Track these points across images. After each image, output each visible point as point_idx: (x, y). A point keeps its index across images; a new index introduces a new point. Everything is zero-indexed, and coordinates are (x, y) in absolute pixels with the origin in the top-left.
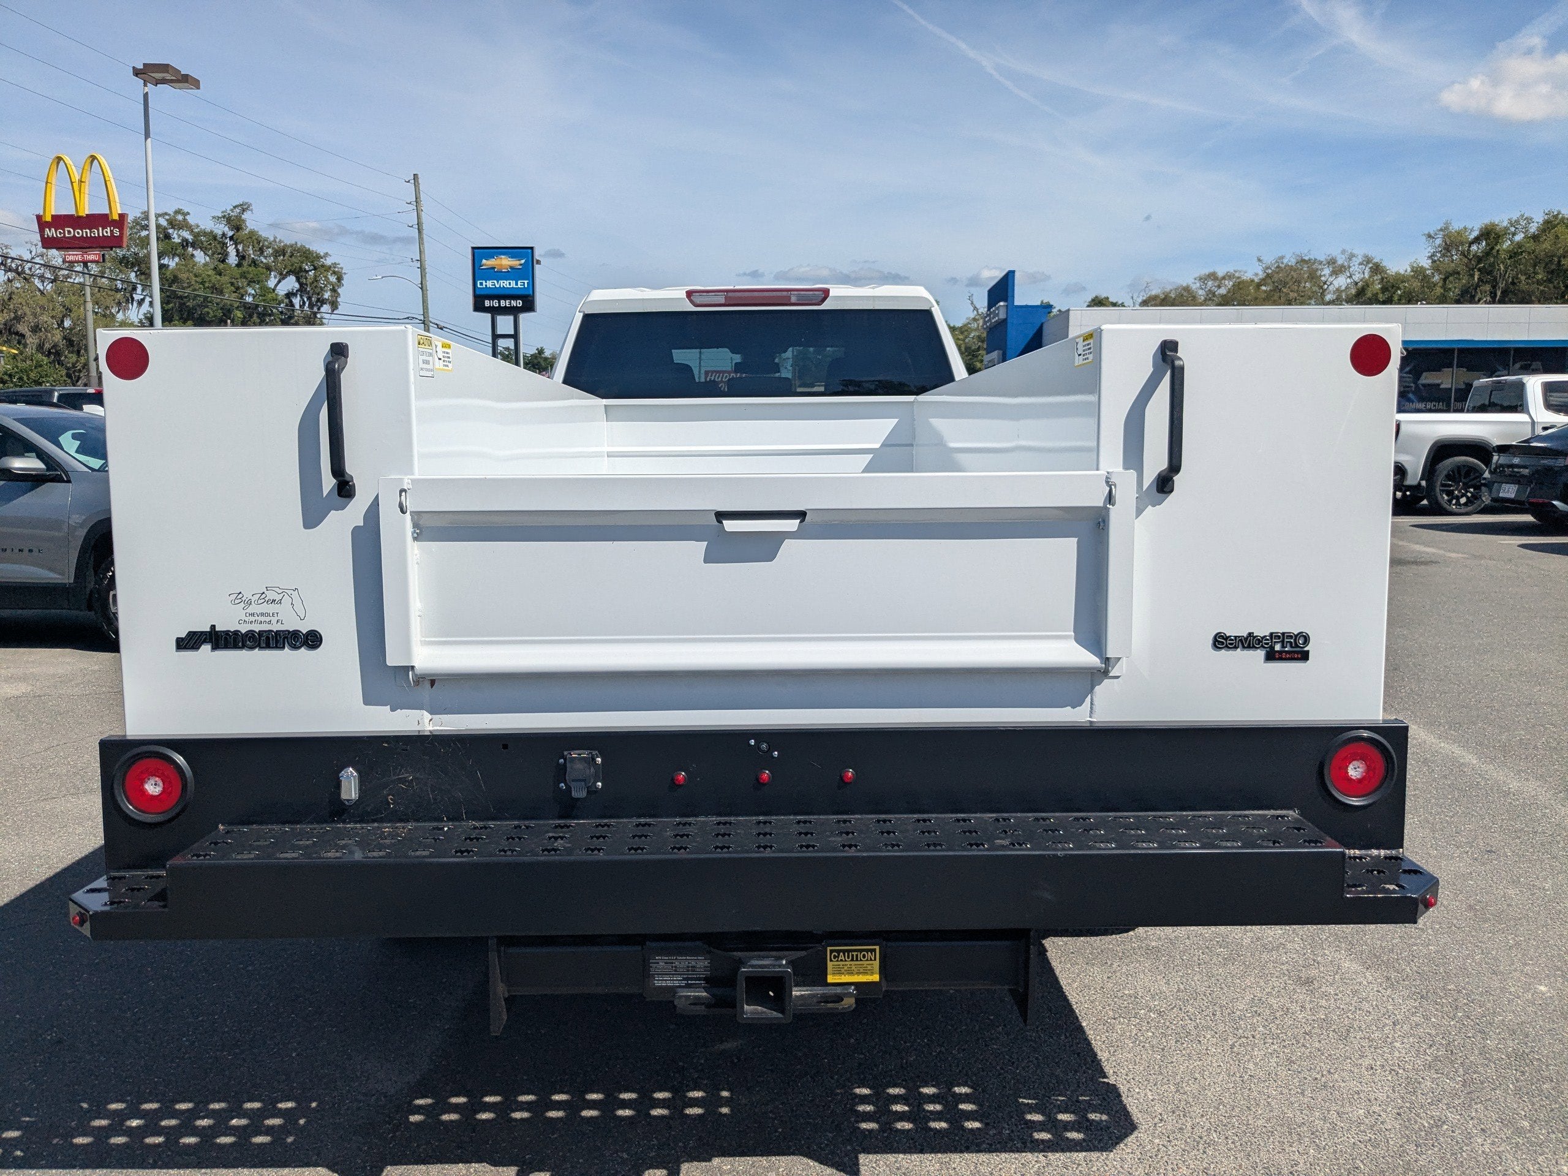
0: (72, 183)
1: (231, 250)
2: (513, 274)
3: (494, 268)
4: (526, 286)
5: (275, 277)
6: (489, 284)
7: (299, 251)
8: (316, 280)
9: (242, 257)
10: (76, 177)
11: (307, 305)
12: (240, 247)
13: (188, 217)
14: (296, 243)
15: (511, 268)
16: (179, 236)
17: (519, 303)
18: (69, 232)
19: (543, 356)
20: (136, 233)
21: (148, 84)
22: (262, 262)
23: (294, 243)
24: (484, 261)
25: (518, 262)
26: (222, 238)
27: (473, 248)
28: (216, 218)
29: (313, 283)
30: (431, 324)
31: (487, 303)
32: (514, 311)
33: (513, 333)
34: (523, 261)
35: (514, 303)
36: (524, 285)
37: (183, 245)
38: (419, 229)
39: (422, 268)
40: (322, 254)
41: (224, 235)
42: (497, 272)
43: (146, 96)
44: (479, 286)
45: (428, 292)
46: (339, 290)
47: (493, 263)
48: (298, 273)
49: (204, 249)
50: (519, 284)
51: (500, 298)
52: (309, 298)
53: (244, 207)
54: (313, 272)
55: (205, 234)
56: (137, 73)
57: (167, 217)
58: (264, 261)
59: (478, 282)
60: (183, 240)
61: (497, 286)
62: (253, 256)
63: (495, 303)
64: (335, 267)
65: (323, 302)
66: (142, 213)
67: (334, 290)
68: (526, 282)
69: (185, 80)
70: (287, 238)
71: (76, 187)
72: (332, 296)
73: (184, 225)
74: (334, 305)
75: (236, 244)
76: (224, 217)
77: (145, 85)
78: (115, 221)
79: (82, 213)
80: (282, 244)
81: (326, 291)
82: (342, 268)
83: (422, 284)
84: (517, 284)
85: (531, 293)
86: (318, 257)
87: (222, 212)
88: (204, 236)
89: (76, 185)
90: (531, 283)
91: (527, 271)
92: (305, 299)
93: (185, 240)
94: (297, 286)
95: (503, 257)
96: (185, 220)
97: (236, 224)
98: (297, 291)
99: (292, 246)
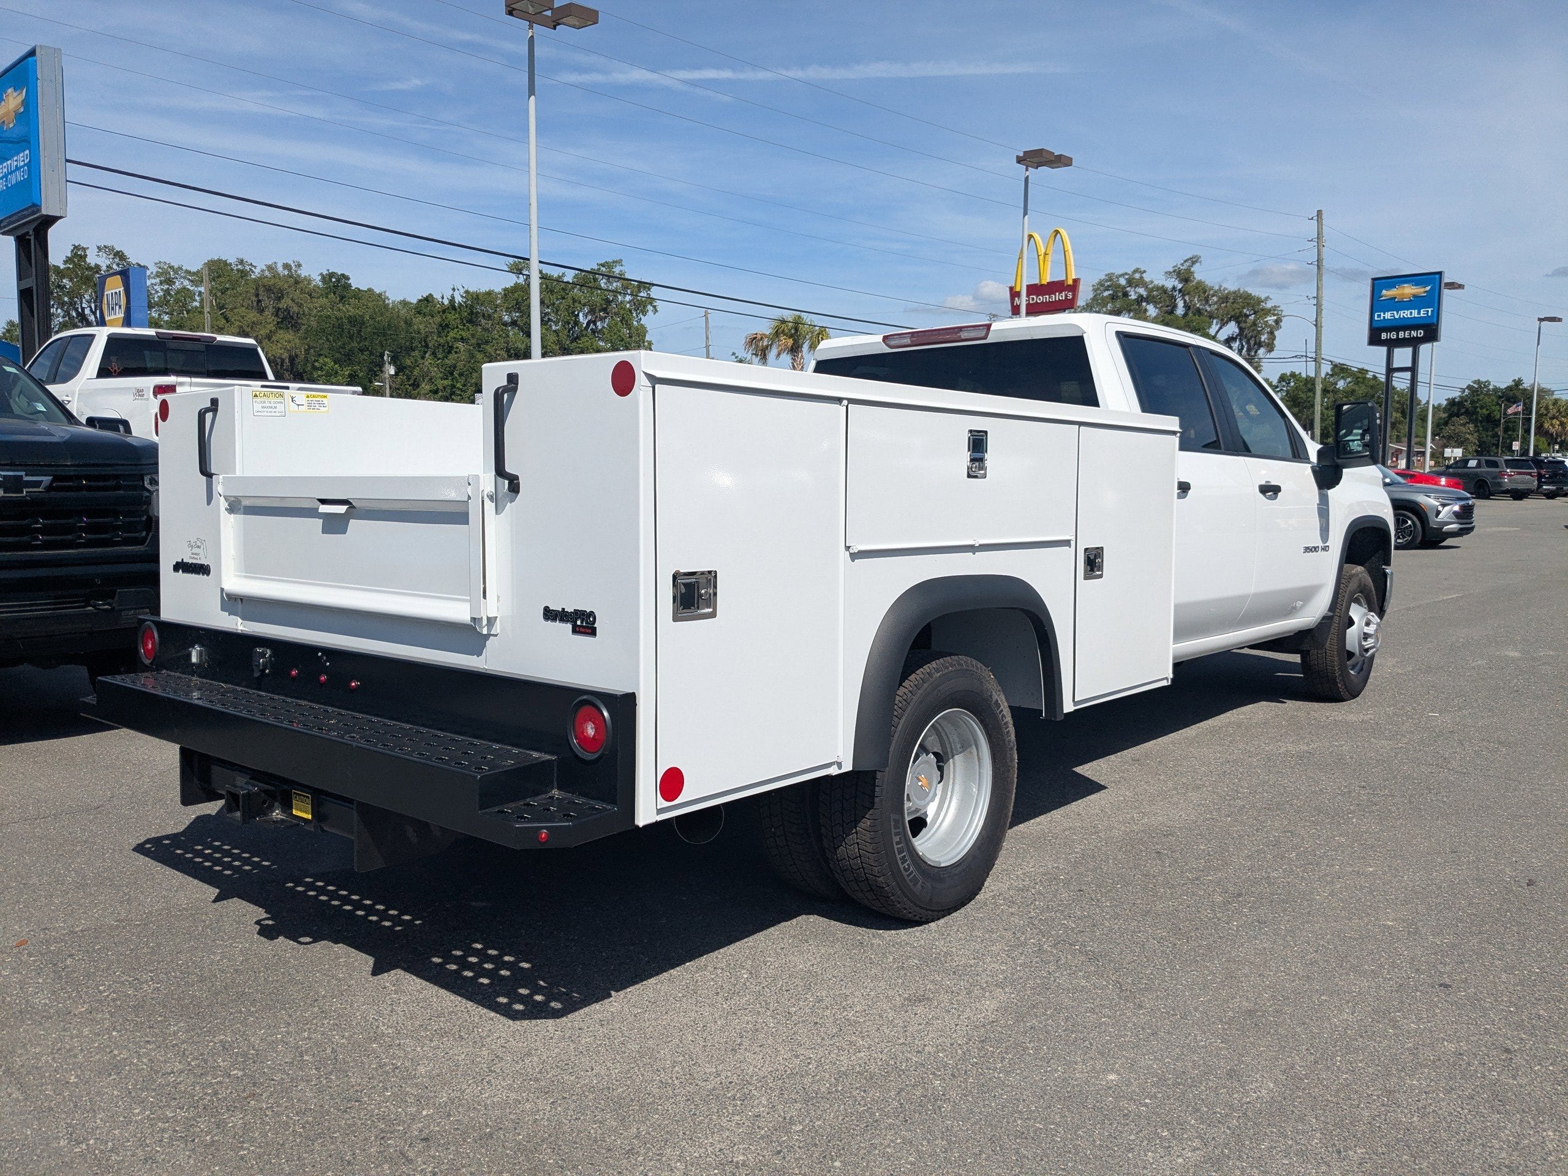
0: (1038, 256)
1: (1180, 304)
2: (1416, 302)
3: (1395, 298)
4: (1430, 314)
5: (1217, 324)
6: (1388, 315)
7: (1241, 297)
8: (1254, 324)
9: (1187, 307)
10: (1042, 250)
11: (1245, 349)
12: (1187, 298)
13: (1144, 275)
14: (1239, 290)
15: (1415, 296)
16: (1136, 293)
17: (1421, 333)
18: (1033, 299)
19: (1521, 387)
20: (1099, 294)
21: (1029, 168)
22: (1206, 311)
23: (1236, 289)
24: (1384, 292)
25: (1422, 290)
26: (1172, 291)
27: (1374, 280)
28: (1168, 273)
29: (1251, 326)
30: (1323, 361)
31: (1384, 336)
32: (1414, 343)
33: (1409, 365)
34: (1428, 288)
35: (1414, 334)
36: (1428, 314)
37: (1138, 301)
38: (1318, 266)
39: (1319, 306)
40: (1263, 298)
41: (1174, 288)
42: (1397, 302)
43: (1027, 179)
44: (1376, 318)
45: (1323, 329)
46: (1276, 333)
47: (1394, 293)
48: (1239, 318)
49: (1155, 303)
50: (1422, 312)
51: (1398, 329)
52: (1248, 342)
53: (1194, 260)
54: (1253, 316)
55: (1158, 288)
56: (1020, 160)
57: (1127, 277)
58: (1208, 309)
59: (1376, 314)
60: (1139, 297)
61: (1397, 317)
62: (1198, 306)
63: (1393, 336)
64: (1274, 310)
65: (1260, 345)
66: (1106, 275)
67: (1272, 333)
68: (1430, 310)
69: (1059, 161)
70: (1231, 286)
71: (1040, 259)
72: (1269, 339)
73: (1141, 283)
74: (1270, 347)
75: (1183, 296)
76: (1174, 271)
77: (1027, 170)
78: (1069, 286)
79: (1044, 282)
80: (1226, 292)
81: (1264, 334)
82: (1282, 311)
83: (1316, 321)
84: (1419, 313)
85: (1435, 321)
86: (1259, 301)
87: (1174, 267)
88: (1157, 291)
89: (1041, 258)
90: (1436, 311)
91: (1433, 300)
92: (1244, 344)
93: (1141, 296)
94: (1237, 330)
95: (1405, 285)
96: (1142, 278)
97: (1185, 276)
98: (1237, 335)
99: (1235, 293)
